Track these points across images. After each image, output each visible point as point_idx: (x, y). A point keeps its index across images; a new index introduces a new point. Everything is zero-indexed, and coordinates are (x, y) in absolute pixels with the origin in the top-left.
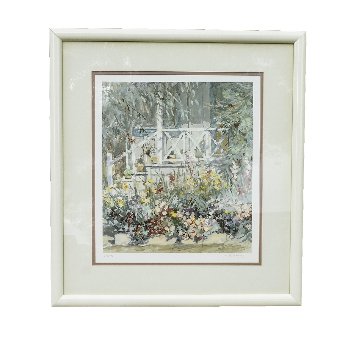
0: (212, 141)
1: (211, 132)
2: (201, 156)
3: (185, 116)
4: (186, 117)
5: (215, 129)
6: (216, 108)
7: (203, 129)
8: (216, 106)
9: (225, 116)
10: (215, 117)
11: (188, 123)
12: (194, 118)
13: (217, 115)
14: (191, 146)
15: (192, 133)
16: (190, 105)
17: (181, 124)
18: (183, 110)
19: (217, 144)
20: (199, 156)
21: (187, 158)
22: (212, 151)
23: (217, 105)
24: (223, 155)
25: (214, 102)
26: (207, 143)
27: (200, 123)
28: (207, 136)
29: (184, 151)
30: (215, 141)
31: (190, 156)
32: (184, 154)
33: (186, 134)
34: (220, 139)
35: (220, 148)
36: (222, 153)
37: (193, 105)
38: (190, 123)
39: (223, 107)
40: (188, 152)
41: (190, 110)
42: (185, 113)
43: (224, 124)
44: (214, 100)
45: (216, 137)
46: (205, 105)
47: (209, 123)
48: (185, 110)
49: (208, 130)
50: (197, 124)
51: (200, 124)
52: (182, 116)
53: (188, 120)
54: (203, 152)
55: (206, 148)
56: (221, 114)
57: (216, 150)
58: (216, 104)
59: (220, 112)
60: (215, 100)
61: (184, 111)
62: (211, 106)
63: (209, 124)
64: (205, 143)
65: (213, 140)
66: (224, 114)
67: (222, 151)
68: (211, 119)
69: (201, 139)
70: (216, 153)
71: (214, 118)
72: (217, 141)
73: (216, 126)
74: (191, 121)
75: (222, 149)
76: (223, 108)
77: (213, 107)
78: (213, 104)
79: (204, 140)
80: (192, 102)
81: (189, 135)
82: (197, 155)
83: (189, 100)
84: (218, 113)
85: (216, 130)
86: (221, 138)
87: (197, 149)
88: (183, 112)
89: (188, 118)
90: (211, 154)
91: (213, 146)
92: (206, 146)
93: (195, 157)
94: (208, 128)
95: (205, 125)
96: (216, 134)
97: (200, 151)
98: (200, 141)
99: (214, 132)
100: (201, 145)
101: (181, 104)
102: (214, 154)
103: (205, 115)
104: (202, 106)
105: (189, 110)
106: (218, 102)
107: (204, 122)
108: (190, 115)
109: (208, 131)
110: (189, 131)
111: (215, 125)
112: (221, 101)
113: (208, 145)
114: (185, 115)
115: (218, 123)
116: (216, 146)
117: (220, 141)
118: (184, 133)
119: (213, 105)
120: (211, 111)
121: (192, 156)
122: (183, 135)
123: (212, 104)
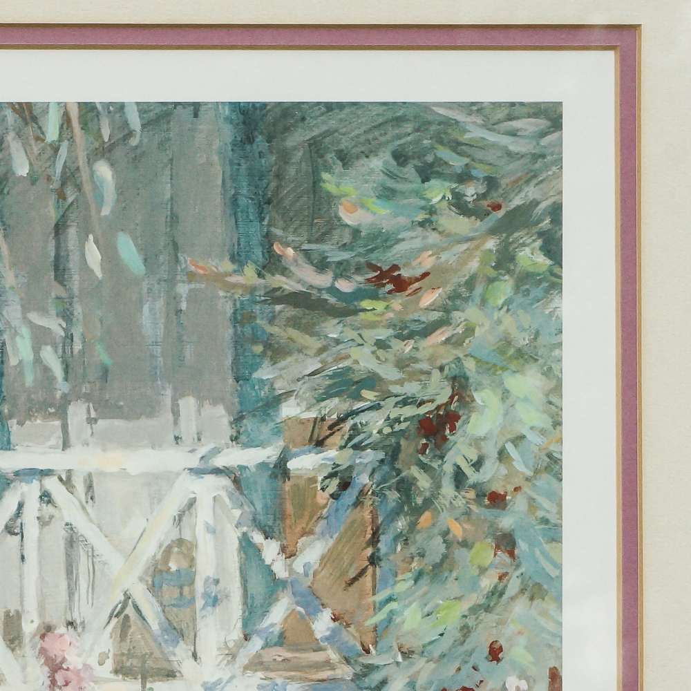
0: (248, 549)
1: (237, 479)
2: (165, 665)
3: (38, 360)
4: (46, 370)
5: (269, 454)
6: (275, 296)
7: (177, 459)
8: (278, 280)
9: (347, 357)
10: (266, 363)
11: (61, 412)
12: (105, 372)
13: (289, 353)
14: (83, 584)
15: (90, 487)
16: (76, 277)
17: (11, 416)
18: (25, 309)
19: (280, 570)
20: (150, 663)
21: (54, 682)
22: (245, 624)
23: (284, 271)
24: (333, 656)
25: (258, 253)
26: (206, 566)
27: (149, 409)
28: (204, 514)
29: (29, 627)
30: (271, 551)
31: (74, 660)
32: (29, 651)
33: (46, 497)
34: (306, 533)
35: (311, 600)
36: (327, 639)
37: (99, 274)
38: (78, 413)
39: (333, 290)
40: (62, 630)
41: (78, 309)
42: (40, 337)
43: (341, 420)
44: (256, 239)
45: (280, 515)
46: (191, 277)
47: (220, 410)
48: (43, 311)
49: (219, 462)
50: (127, 418)
51: (150, 422)
52: (13, 361)
53: (62, 387)
54: (178, 631)
55: (199, 603)
56: (314, 343)
57: (277, 615)
58: (272, 264)
59: (309, 330)
60: (268, 239)
61: (34, 317)
62: (234, 286)
63: (220, 416)
64: (192, 563)
65: (258, 538)
66: (338, 342)
67: (322, 625)
68: (237, 380)
69: (160, 532)
70: (282, 639)
71: (265, 373)
72: (283, 549)
73: (277, 432)
74: (88, 397)
75: (326, 615)
76: (332, 300)
77: (253, 290)
78: (250, 271)
79: (180, 542)
80: (94, 256)
81: (68, 507)
82: (130, 655)
83: (72, 233)
84: (293, 332)
85: (280, 470)
86: (318, 530)
87: (129, 610)
88: (25, 331)
89: (58, 371)
90: (239, 646)
91: (258, 586)
92: (199, 586)
93: (116, 672)
94: (216, 451)
95: (188, 426)
96: (278, 497)
97: (155, 627)
98: (150, 550)
99: (263, 480)
100: (158, 577)
101: (13, 265)
102: (267, 645)
103: (189, 352)
104: (171, 282)
105: (67, 315)
106: (290, 252)
107: (188, 404)
108: (78, 347)
109: (217, 471)
110: (69, 472)
111: (266, 429)
112: (318, 241)
113: (217, 582)
114: (37, 349)
115: (289, 410)
116: (275, 585)
117: (312, 552)
118: (31, 491)
119: (249, 276)
120: (241, 318)
121: (93, 661)
122: (21, 506)
123: (242, 264)
